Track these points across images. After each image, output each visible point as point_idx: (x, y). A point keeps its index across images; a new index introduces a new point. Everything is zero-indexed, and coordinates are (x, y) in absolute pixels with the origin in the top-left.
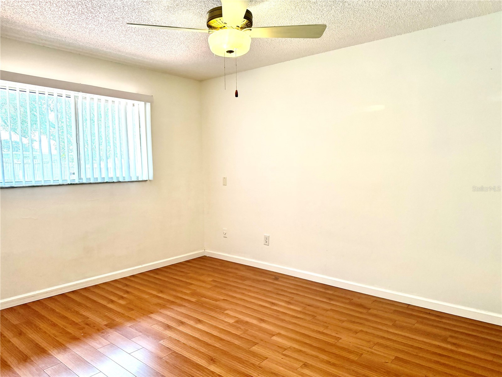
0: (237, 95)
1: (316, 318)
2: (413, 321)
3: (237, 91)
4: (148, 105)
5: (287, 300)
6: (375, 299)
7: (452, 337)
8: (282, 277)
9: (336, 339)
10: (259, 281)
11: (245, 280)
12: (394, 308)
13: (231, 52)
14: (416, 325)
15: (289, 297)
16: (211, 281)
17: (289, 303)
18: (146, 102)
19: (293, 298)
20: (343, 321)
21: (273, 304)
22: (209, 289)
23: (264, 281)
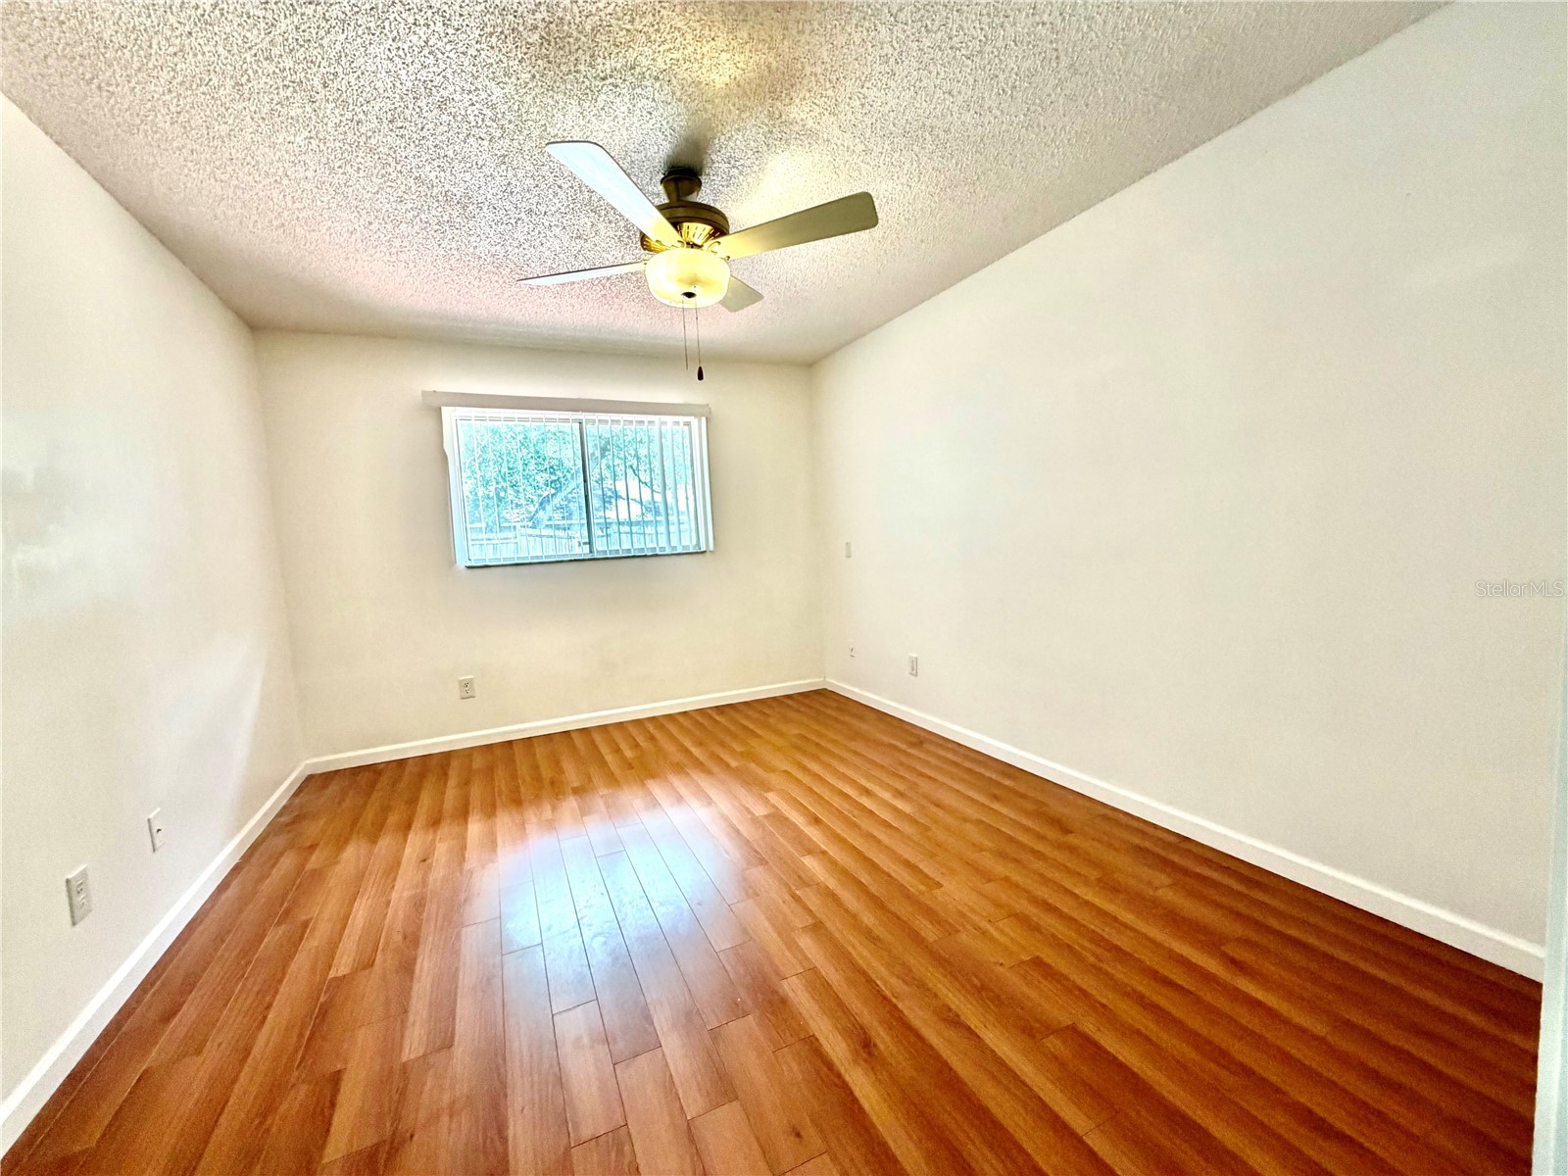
0: (700, 377)
1: (929, 833)
2: (1162, 879)
3: (700, 369)
4: (704, 419)
5: (901, 787)
6: (1104, 811)
7: (1247, 942)
8: (931, 742)
9: (928, 886)
10: (878, 743)
11: (853, 739)
12: (1136, 840)
13: (690, 295)
14: (1160, 892)
15: (909, 781)
16: (796, 736)
17: (899, 794)
18: (698, 416)
19: (916, 784)
20: (981, 849)
21: (868, 792)
22: (779, 749)
23: (891, 745)
